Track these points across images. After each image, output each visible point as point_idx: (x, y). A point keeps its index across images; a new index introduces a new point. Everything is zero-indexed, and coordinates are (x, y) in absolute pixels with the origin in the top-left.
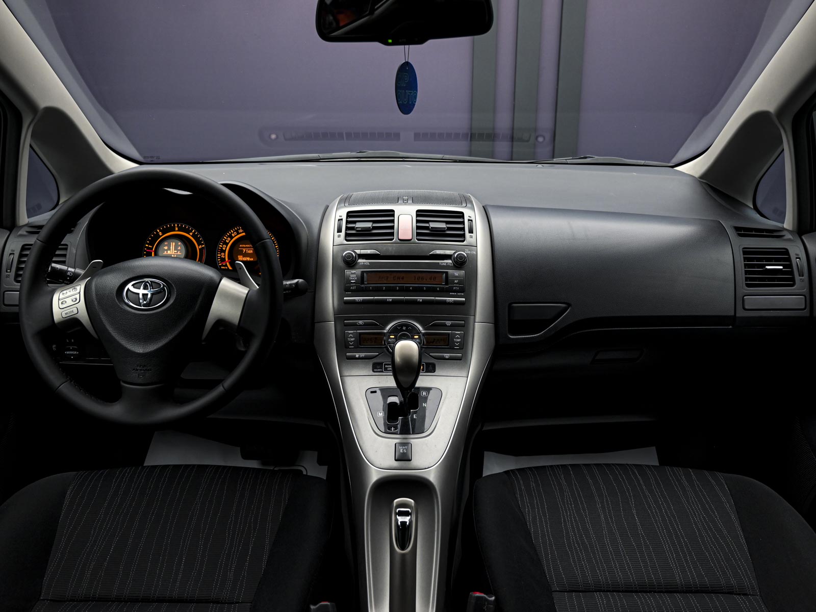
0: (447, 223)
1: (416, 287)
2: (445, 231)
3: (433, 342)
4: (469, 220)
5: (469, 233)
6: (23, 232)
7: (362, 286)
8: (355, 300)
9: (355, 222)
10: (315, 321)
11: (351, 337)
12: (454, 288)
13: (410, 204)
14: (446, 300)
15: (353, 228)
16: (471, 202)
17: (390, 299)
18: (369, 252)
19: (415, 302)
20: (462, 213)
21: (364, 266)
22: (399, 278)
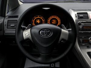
6: (7, 17)
7: (83, 29)
11: (81, 40)
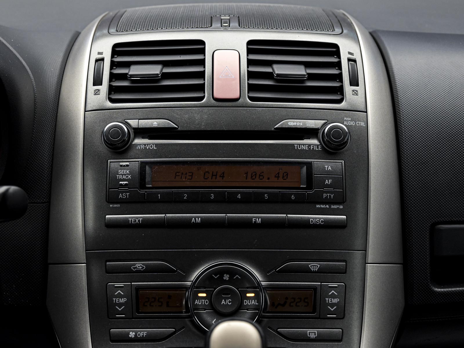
0: (307, 65)
1: (250, 193)
2: (303, 81)
3: (283, 305)
4: (349, 60)
5: (351, 85)
7: (142, 191)
8: (127, 220)
9: (128, 65)
10: (49, 261)
11: (119, 296)
12: (325, 195)
13: (234, 30)
14: (308, 220)
15: (123, 77)
16: (350, 26)
17: (197, 217)
18: (155, 123)
19: (248, 224)
20: (336, 46)
21: (146, 152)
22: (214, 175)
